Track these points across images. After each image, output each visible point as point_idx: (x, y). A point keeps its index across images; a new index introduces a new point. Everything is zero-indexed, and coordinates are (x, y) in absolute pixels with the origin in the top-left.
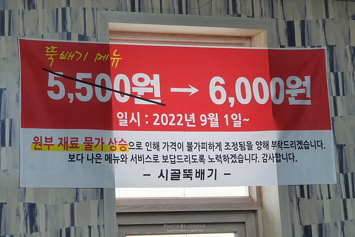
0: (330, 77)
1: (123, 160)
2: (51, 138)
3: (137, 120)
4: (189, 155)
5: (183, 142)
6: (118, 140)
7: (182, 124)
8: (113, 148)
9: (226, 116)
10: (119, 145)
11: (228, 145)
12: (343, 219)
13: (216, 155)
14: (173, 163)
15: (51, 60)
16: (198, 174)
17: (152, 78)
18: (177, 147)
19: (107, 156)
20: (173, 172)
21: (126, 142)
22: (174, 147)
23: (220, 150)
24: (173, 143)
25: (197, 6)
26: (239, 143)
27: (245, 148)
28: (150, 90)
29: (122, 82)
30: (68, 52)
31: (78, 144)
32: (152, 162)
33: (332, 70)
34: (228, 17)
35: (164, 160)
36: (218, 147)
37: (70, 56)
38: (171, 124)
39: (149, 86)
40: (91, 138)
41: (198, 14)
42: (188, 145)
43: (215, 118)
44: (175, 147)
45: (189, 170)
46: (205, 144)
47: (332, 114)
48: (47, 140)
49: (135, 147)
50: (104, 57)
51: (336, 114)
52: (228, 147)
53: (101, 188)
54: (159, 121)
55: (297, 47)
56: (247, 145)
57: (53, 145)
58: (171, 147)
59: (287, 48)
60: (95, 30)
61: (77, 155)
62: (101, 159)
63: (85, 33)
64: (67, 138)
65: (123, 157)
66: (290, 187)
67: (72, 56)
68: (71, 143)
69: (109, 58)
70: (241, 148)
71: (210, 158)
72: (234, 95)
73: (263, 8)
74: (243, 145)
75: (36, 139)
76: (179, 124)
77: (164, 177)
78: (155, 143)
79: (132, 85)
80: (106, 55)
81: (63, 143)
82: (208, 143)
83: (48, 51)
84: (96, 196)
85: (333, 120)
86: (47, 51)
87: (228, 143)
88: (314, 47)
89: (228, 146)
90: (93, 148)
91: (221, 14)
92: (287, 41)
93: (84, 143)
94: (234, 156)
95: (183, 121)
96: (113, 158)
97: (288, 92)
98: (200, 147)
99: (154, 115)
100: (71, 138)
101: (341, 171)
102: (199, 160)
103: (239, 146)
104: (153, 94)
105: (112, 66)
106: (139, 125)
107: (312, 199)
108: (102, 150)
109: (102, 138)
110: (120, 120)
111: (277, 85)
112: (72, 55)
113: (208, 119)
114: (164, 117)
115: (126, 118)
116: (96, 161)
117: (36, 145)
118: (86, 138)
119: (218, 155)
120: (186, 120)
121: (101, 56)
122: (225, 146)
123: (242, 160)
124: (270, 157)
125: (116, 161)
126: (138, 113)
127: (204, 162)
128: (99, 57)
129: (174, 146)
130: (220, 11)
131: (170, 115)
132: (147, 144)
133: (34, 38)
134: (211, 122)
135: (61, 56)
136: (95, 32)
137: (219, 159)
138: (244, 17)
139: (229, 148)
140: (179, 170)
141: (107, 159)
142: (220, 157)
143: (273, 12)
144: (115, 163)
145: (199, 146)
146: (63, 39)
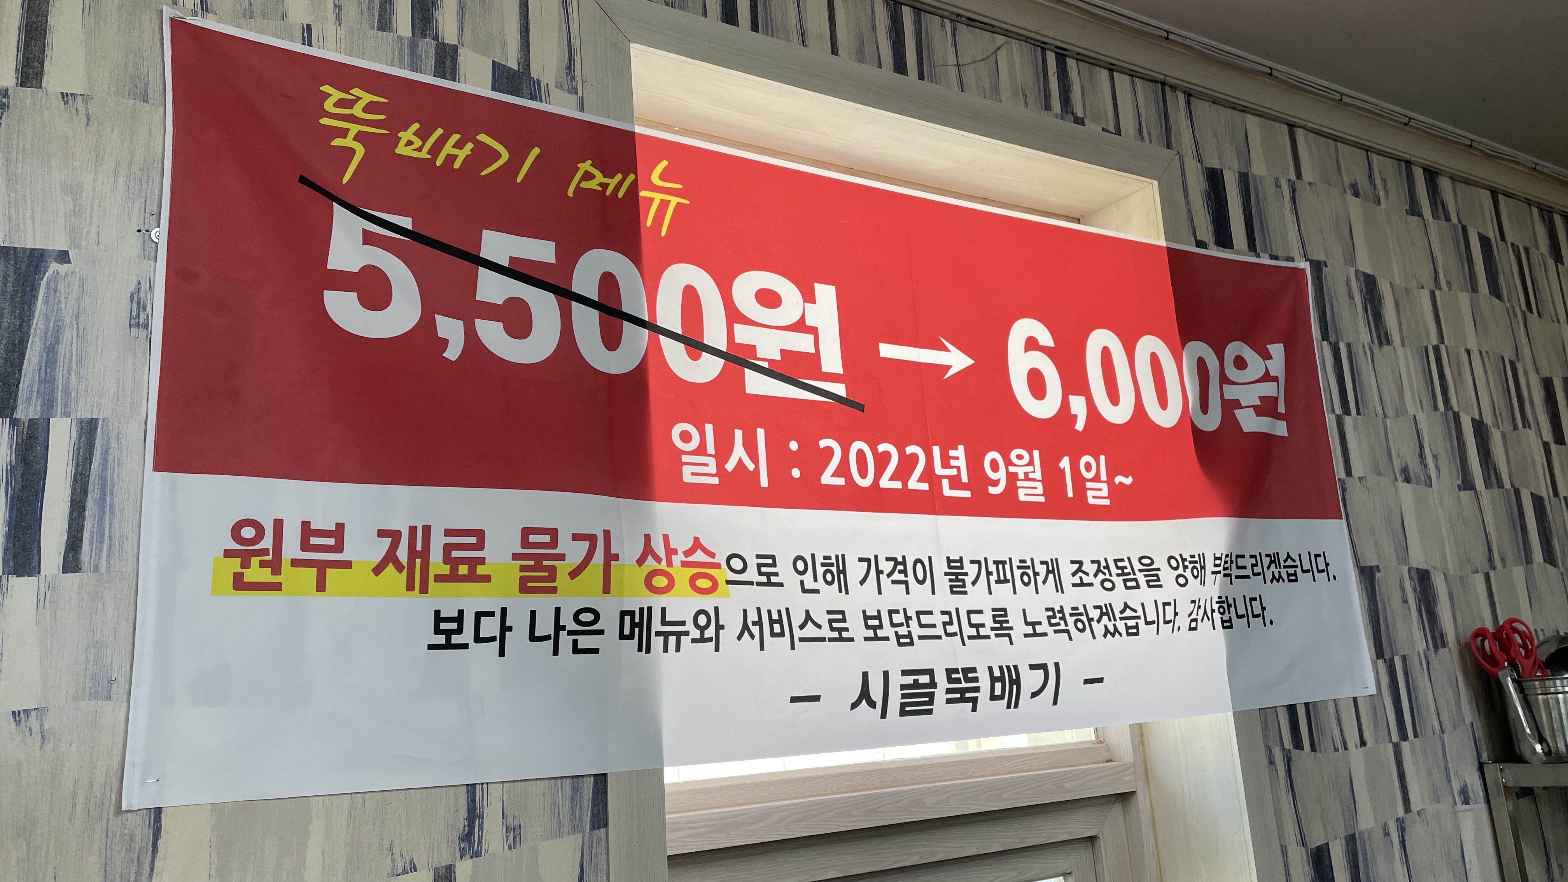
0: (1323, 352)
1: (702, 634)
2: (339, 531)
3: (755, 459)
4: (957, 610)
5: (930, 558)
6: (681, 543)
7: (925, 486)
8: (660, 582)
9: (1065, 463)
10: (684, 564)
11: (1079, 570)
12: (1401, 813)
13: (1047, 610)
14: (907, 641)
15: (353, 151)
16: (998, 686)
17: (809, 297)
18: (911, 578)
19: (627, 619)
20: (909, 680)
21: (712, 555)
22: (901, 577)
23: (1059, 587)
24: (894, 559)
25: (952, 60)
26: (1116, 561)
27: (1136, 580)
28: (802, 343)
29: (691, 298)
30: (439, 132)
31: (482, 561)
32: (822, 639)
33: (1325, 336)
34: (1047, 118)
35: (871, 633)
36: (1051, 576)
37: (448, 149)
38: (885, 482)
39: (800, 326)
40: (553, 533)
41: (955, 86)
42: (950, 567)
43: (1030, 468)
44: (906, 576)
45: (966, 671)
46: (1007, 567)
47: (1340, 473)
48: (314, 541)
49: (752, 574)
50: (613, 182)
51: (1349, 473)
52: (1081, 578)
53: (595, 775)
54: (843, 470)
55: (1239, 253)
56: (1140, 571)
57: (347, 565)
58: (889, 575)
59: (1214, 252)
60: (571, 58)
61: (479, 615)
62: (601, 632)
63: (525, 62)
64: (427, 529)
65: (702, 620)
66: (1266, 714)
67: (463, 154)
68: (447, 559)
69: (634, 189)
70: (1125, 581)
71: (1029, 621)
72: (1084, 389)
73: (1143, 112)
74: (1129, 570)
75: (248, 533)
76: (914, 484)
77: (872, 704)
78: (829, 558)
79: (734, 316)
80: (619, 177)
81: (402, 554)
82: (1016, 563)
83: (336, 105)
84: (573, 813)
85: (1344, 490)
86: (329, 106)
87: (1080, 563)
88: (1276, 258)
89: (1080, 574)
90: (562, 579)
91: (1026, 103)
92: (1211, 229)
93: (516, 557)
94: (1106, 611)
95: (929, 475)
96: (657, 626)
97: (1231, 392)
98: (993, 578)
99: (824, 443)
100: (448, 532)
101: (1379, 653)
102: (993, 629)
103: (1118, 575)
104: (815, 358)
105: (649, 224)
106: (764, 483)
107: (1320, 751)
108: (606, 590)
109: (607, 533)
110: (685, 458)
111: (1201, 364)
112: (459, 145)
113: (1012, 469)
114: (861, 454)
115: (711, 449)
116: (575, 642)
117: (246, 564)
118: (526, 532)
119: (1052, 610)
120: (939, 470)
121: (599, 177)
122: (1074, 574)
123: (1136, 627)
124: (1205, 612)
125: (672, 640)
126: (761, 433)
127: (1009, 636)
128: (588, 176)
129: (900, 572)
130: (1025, 95)
131: (882, 448)
132: (800, 565)
133: (262, 32)
134: (1019, 484)
135: (402, 143)
136: (570, 68)
137: (1058, 624)
138: (1092, 127)
139: (1086, 580)
140: (930, 672)
141: (627, 632)
142: (1061, 615)
143: (1168, 130)
144: (666, 650)
145: (989, 574)
146: (415, 68)
